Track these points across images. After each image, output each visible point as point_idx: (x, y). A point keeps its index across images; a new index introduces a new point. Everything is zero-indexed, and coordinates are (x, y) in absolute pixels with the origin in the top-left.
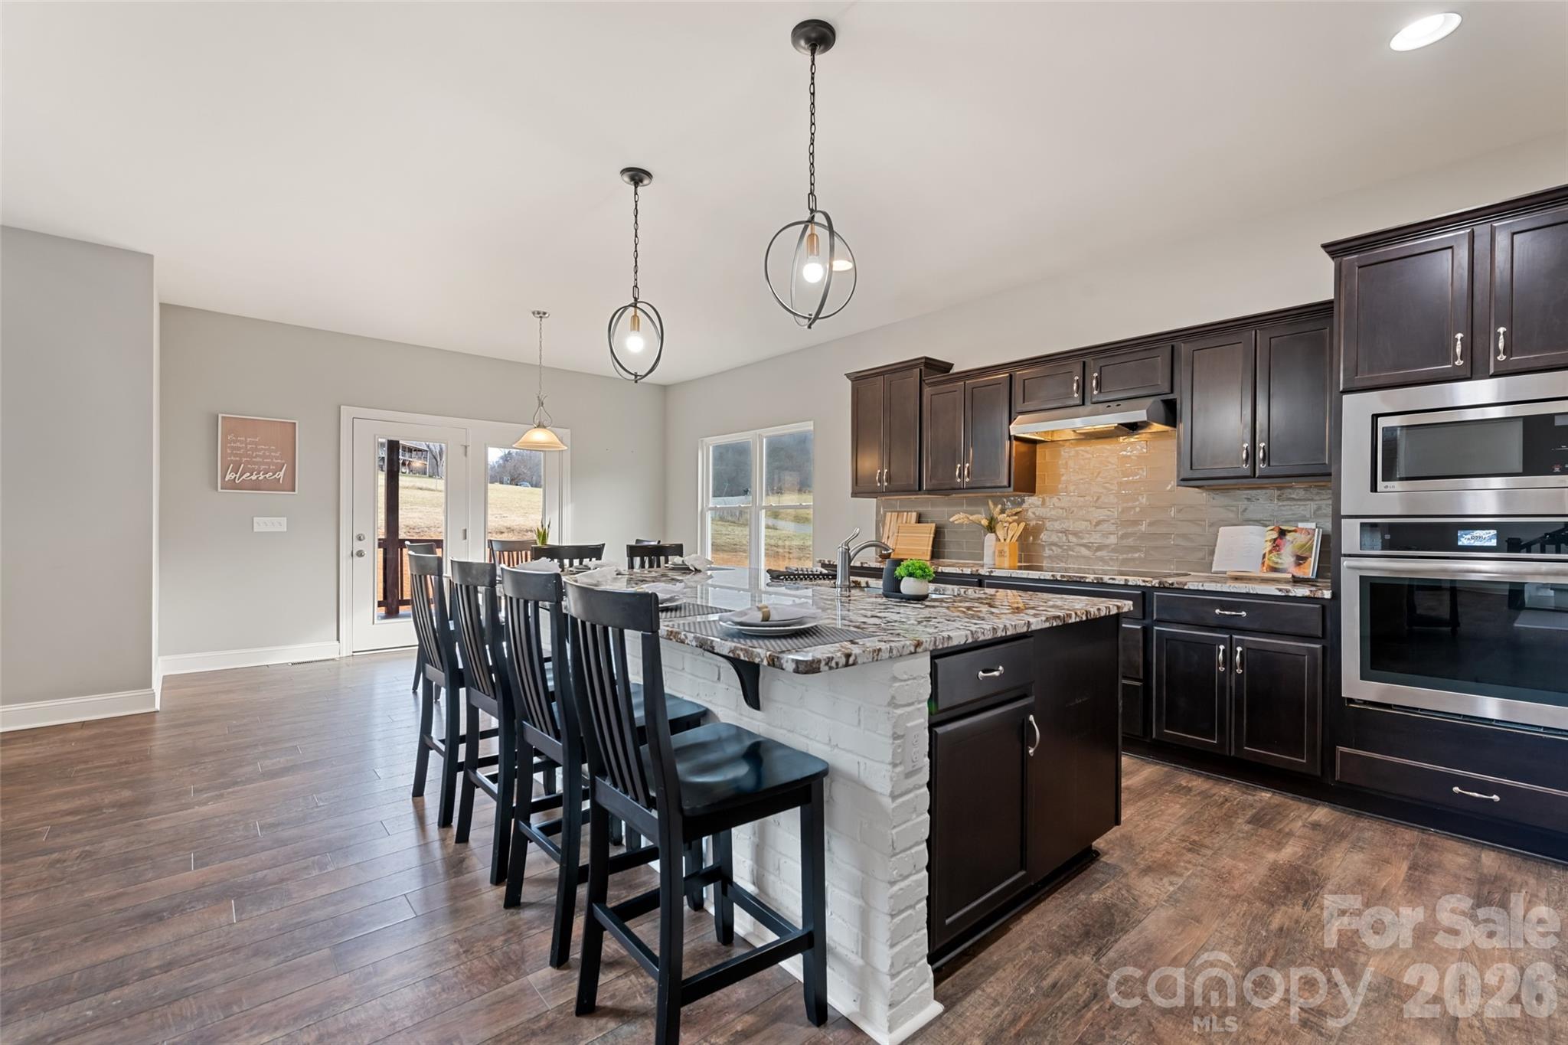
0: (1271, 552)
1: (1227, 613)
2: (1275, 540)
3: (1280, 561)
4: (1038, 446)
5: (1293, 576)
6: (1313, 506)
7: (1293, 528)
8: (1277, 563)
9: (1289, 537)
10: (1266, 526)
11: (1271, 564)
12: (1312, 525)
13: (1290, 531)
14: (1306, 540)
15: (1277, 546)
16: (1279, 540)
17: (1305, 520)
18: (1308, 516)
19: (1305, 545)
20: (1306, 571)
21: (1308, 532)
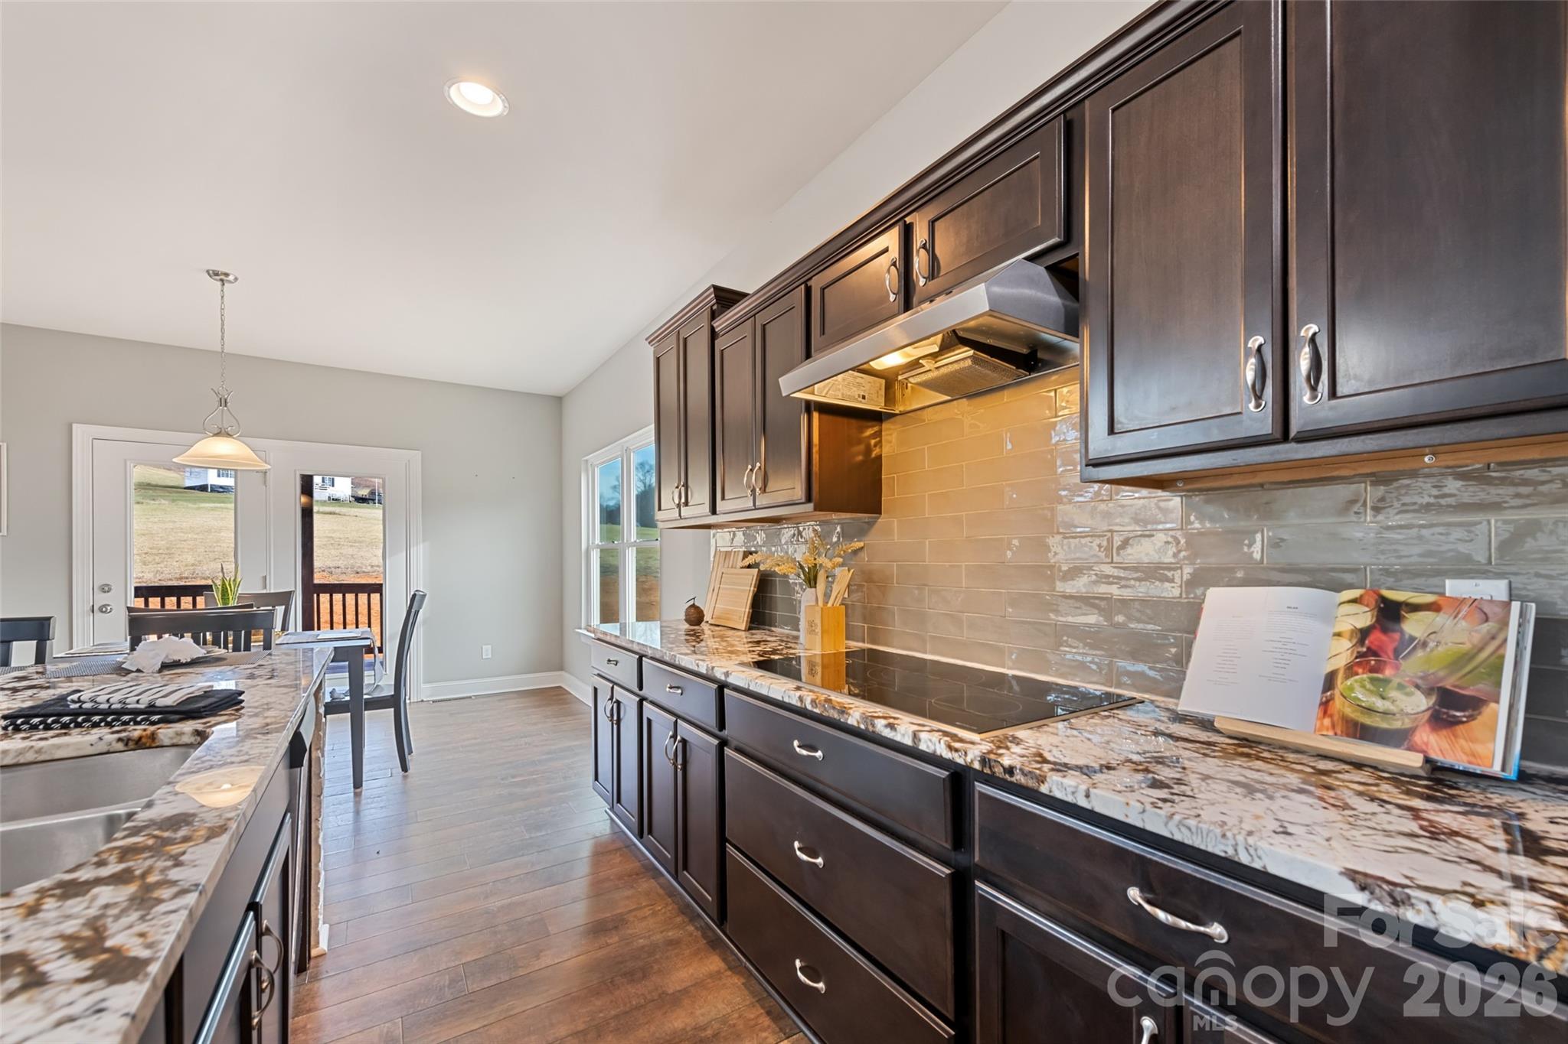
0: (1350, 670)
1: (1161, 915)
2: (1363, 634)
3: (1380, 704)
4: (885, 425)
5: (1428, 760)
6: (1494, 527)
7: (1429, 598)
8: (1370, 710)
9: (1413, 626)
10: (1338, 587)
11: (1349, 711)
12: (1495, 589)
13: (1416, 608)
14: (1476, 638)
15: (1371, 652)
16: (1376, 637)
17: (1467, 569)
18: (1481, 558)
19: (1468, 657)
20: (1479, 749)
21: (1479, 609)
